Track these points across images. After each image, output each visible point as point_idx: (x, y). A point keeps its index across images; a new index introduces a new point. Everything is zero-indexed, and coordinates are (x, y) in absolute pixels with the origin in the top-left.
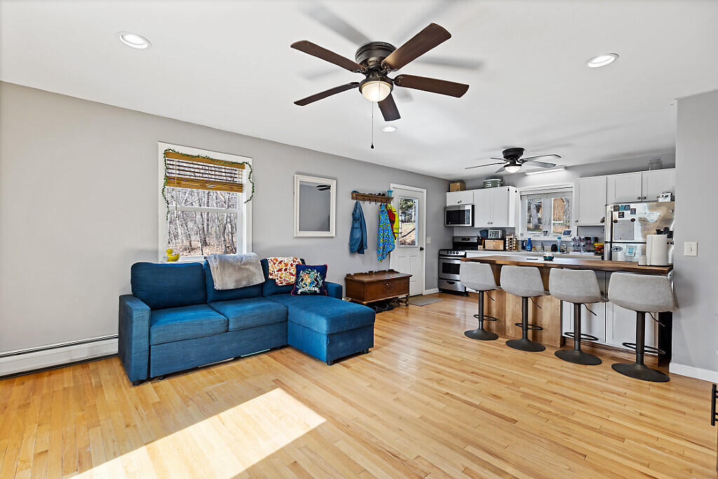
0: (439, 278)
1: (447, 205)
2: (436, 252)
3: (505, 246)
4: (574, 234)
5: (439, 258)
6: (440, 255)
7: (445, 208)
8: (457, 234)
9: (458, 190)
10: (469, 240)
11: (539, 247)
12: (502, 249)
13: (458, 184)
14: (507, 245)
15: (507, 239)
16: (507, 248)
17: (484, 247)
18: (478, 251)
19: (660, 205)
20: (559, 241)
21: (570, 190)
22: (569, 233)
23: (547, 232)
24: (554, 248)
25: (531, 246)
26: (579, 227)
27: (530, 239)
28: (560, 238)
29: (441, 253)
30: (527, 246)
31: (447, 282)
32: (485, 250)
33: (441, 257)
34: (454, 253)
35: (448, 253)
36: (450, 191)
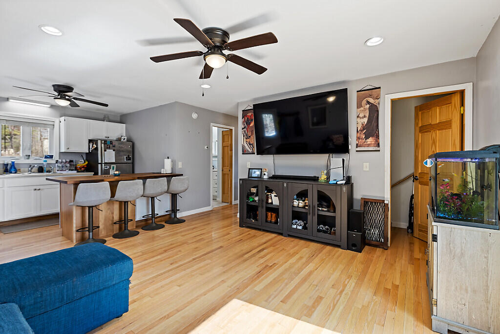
4: (56, 157)
11: (25, 169)
19: (123, 143)
20: (45, 163)
21: (52, 123)
22: (51, 157)
23: (29, 156)
24: (41, 170)
25: (15, 168)
26: (60, 153)
27: (13, 162)
28: (46, 161)
30: (10, 169)
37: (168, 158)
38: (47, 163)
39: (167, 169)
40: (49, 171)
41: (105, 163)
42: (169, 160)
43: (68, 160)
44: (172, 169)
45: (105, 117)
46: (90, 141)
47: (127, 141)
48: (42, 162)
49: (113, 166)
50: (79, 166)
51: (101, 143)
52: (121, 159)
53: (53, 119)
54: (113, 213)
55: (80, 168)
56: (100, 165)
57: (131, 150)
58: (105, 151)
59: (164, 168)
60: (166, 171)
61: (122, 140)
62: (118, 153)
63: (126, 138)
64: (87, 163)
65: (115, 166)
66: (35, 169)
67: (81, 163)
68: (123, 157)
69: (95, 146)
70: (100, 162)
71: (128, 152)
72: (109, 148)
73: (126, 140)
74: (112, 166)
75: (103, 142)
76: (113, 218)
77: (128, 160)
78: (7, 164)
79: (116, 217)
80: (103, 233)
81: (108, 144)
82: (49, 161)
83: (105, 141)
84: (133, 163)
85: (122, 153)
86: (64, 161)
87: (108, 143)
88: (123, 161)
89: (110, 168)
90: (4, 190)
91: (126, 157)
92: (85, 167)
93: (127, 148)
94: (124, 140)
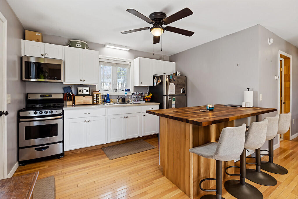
0: (19, 148)
1: (22, 55)
3: (93, 101)
4: (132, 91)
5: (18, 122)
6: (19, 117)
7: (21, 58)
8: (32, 90)
9: (38, 40)
10: (51, 96)
12: (92, 103)
13: (39, 34)
14: (95, 99)
15: (95, 95)
16: (95, 102)
17: (74, 103)
19: (178, 77)
20: (126, 95)
21: (129, 64)
22: (129, 90)
23: (117, 89)
24: (124, 101)
25: (109, 99)
26: (134, 87)
27: (108, 95)
28: (126, 93)
29: (22, 114)
30: (106, 99)
31: (36, 149)
32: (74, 105)
33: (21, 120)
34: (41, 113)
35: (51, 113)
36: (26, 39)
37: (248, 89)
38: (127, 95)
40: (128, 102)
41: (169, 95)
42: (251, 92)
43: (140, 93)
46: (154, 77)
48: (124, 94)
50: (147, 97)
51: (167, 78)
52: (179, 92)
53: (130, 60)
56: (165, 97)
57: (185, 83)
58: (169, 84)
61: (177, 75)
62: (177, 86)
63: (179, 73)
64: (151, 95)
65: (175, 97)
66: (121, 100)
68: (180, 90)
69: (161, 81)
70: (165, 94)
71: (184, 85)
72: (172, 82)
73: (180, 75)
75: (168, 76)
77: (183, 92)
78: (105, 96)
81: (171, 78)
82: (130, 94)
84: (186, 95)
85: (179, 87)
86: (138, 93)
88: (180, 94)
89: (172, 100)
90: (106, 118)
91: (182, 90)
92: (151, 98)
93: (182, 81)
94: (179, 75)
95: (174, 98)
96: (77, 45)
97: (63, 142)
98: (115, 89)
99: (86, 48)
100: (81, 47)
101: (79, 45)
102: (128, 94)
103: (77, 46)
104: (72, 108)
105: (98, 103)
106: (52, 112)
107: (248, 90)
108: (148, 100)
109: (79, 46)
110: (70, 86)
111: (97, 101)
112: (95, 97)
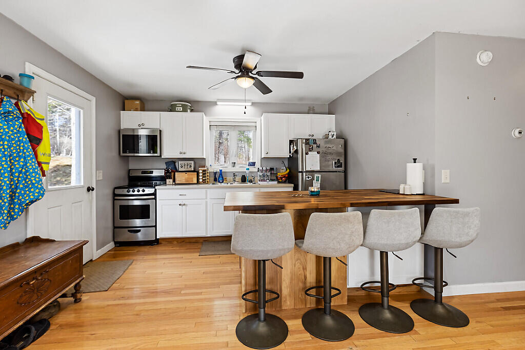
0: (115, 227)
1: (122, 128)
2: (108, 192)
3: (198, 179)
4: (258, 165)
5: (114, 200)
6: (115, 195)
7: (119, 132)
8: (133, 165)
9: (136, 110)
10: (152, 172)
11: (230, 178)
12: (196, 182)
13: (138, 102)
14: (201, 177)
15: (201, 171)
16: (201, 180)
17: (174, 181)
18: (167, 187)
19: (330, 142)
20: (247, 171)
21: (254, 124)
22: (253, 164)
23: (235, 163)
24: (244, 179)
25: (222, 178)
26: (262, 159)
27: (221, 171)
28: (248, 169)
29: (118, 192)
30: (219, 177)
31: (129, 231)
32: (175, 184)
33: (116, 198)
34: (139, 191)
35: (128, 192)
36: (126, 109)
37: (415, 160)
39: (414, 184)
40: (251, 181)
41: (306, 172)
42: (419, 165)
43: (268, 168)
44: (424, 184)
45: (309, 110)
46: (291, 142)
47: (337, 138)
48: (245, 170)
49: (318, 175)
50: (279, 175)
51: (302, 143)
52: (328, 166)
53: (255, 119)
54: (305, 269)
55: (281, 178)
56: (300, 174)
57: (342, 151)
58: (307, 154)
59: (405, 183)
60: (410, 188)
61: (330, 137)
62: (324, 155)
63: (335, 133)
64: (288, 171)
65: (320, 176)
66: (239, 178)
67: (283, 171)
68: (330, 163)
69: (296, 148)
70: (301, 170)
71: (338, 154)
72: (312, 150)
73: (335, 137)
74: (316, 175)
75: (304, 141)
76: (305, 277)
77: (338, 167)
78: (216, 172)
79: (311, 279)
80: (288, 303)
81: (311, 144)
82: (252, 169)
83: (307, 140)
84: (346, 172)
85: (329, 157)
86: (265, 169)
87: (311, 142)
88: (331, 169)
89: (313, 179)
90: (206, 202)
91: (335, 163)
92: (287, 176)
93: (337, 148)
94: (332, 137)
95: (318, 178)
96: (177, 108)
97: (156, 226)
98: (233, 163)
99: (189, 111)
100: (181, 110)
101: (179, 108)
102: (250, 170)
103: (176, 110)
104: (171, 187)
105: (204, 182)
106: (143, 191)
107: (415, 162)
108: (282, 179)
109: (179, 110)
110: (174, 160)
111: (203, 180)
112: (201, 174)
